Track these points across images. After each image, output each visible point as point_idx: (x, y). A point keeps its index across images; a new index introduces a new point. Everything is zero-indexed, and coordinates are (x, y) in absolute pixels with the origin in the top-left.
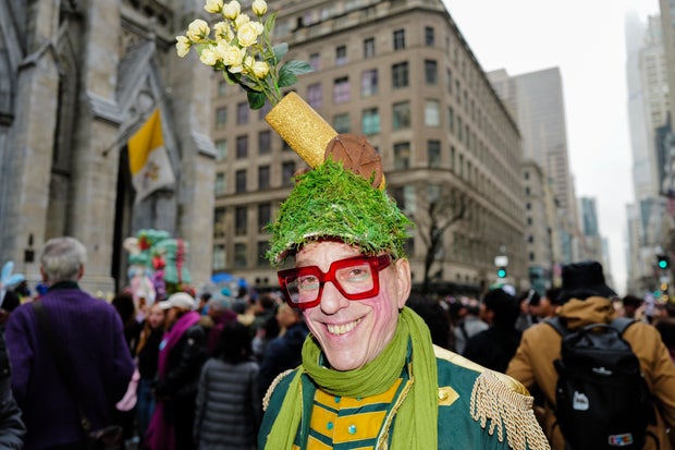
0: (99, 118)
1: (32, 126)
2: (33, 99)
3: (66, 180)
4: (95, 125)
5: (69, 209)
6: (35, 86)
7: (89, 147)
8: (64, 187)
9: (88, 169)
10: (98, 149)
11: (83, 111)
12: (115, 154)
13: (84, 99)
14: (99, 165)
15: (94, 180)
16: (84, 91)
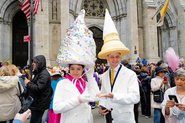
0: (149, 7)
1: (132, 15)
2: (131, 7)
3: (142, 29)
4: (148, 10)
5: (144, 37)
6: (131, 3)
7: (148, 17)
8: (142, 31)
9: (148, 24)
10: (150, 17)
11: (144, 7)
12: (155, 18)
13: (144, 3)
14: (151, 22)
15: (150, 27)
16: (144, 0)
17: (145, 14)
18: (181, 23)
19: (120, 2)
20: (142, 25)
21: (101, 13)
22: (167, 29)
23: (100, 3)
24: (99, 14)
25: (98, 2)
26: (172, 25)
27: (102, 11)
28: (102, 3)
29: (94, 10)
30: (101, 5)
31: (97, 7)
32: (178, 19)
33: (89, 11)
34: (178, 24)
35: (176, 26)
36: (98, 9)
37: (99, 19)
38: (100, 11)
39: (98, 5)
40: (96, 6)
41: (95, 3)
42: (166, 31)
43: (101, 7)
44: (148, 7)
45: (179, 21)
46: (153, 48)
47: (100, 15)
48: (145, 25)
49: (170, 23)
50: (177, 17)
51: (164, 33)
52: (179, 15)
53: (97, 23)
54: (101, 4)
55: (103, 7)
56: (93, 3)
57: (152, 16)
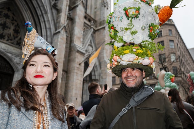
2: (58, 44)
3: (66, 74)
4: (77, 54)
5: (66, 84)
6: (59, 40)
7: (75, 61)
8: (65, 76)
9: (74, 69)
10: (78, 62)
11: (73, 49)
12: (83, 65)
13: (73, 45)
14: (78, 68)
15: (76, 73)
16: (73, 42)
17: (72, 57)
18: (104, 77)
19: (45, 34)
20: (67, 68)
21: (15, 39)
22: (89, 81)
24: (10, 38)
25: (13, 24)
26: (95, 77)
27: (17, 37)
28: (19, 27)
29: (3, 30)
30: (17, 29)
31: (10, 28)
32: (101, 72)
34: (101, 78)
35: (98, 79)
36: (11, 31)
37: (9, 45)
38: (13, 36)
39: (13, 27)
40: (9, 26)
41: (7, 22)
42: (88, 83)
43: (17, 31)
44: (77, 50)
45: (102, 75)
46: (77, 99)
47: (11, 40)
48: (71, 69)
49: (93, 75)
50: (101, 71)
51: (86, 85)
52: (102, 69)
53: (4, 49)
54: (17, 27)
55: (19, 33)
56: (5, 22)
57: (80, 61)
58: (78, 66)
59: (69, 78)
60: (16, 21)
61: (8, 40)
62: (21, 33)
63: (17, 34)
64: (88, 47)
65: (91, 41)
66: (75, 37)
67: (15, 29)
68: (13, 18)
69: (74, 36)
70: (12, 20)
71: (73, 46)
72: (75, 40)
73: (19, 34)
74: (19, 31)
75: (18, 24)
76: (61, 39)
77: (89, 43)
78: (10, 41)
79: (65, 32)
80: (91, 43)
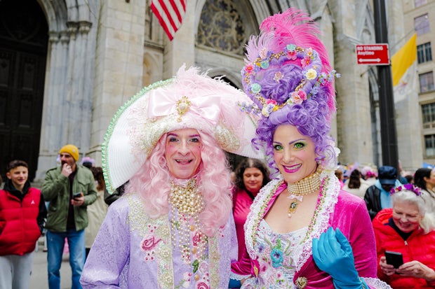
9: (354, 87)
11: (342, 47)
12: (366, 75)
13: (342, 38)
14: (359, 83)
15: (359, 94)
16: (342, 32)
21: (240, 45)
23: (237, 20)
24: (234, 45)
25: (233, 17)
27: (242, 40)
28: (241, 22)
29: (223, 33)
30: (239, 26)
31: (230, 27)
33: (213, 34)
36: (233, 33)
38: (237, 39)
39: (234, 25)
40: (229, 24)
41: (226, 17)
43: (240, 31)
44: (353, 48)
47: (236, 48)
53: (231, 68)
55: (243, 32)
56: (224, 17)
57: (361, 70)
58: (359, 79)
59: (342, 105)
60: (236, 11)
61: (231, 50)
62: (246, 32)
63: (241, 35)
64: (362, 36)
65: (366, 20)
66: (343, 21)
67: (237, 26)
68: (232, 6)
69: (341, 20)
70: (231, 12)
71: (342, 41)
72: (343, 27)
73: (244, 35)
74: (243, 28)
75: (239, 17)
76: (324, 31)
77: (363, 27)
78: (234, 51)
79: (328, 16)
80: (366, 25)
